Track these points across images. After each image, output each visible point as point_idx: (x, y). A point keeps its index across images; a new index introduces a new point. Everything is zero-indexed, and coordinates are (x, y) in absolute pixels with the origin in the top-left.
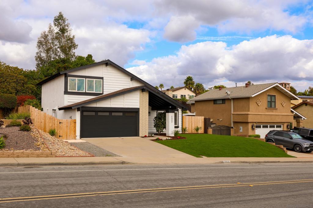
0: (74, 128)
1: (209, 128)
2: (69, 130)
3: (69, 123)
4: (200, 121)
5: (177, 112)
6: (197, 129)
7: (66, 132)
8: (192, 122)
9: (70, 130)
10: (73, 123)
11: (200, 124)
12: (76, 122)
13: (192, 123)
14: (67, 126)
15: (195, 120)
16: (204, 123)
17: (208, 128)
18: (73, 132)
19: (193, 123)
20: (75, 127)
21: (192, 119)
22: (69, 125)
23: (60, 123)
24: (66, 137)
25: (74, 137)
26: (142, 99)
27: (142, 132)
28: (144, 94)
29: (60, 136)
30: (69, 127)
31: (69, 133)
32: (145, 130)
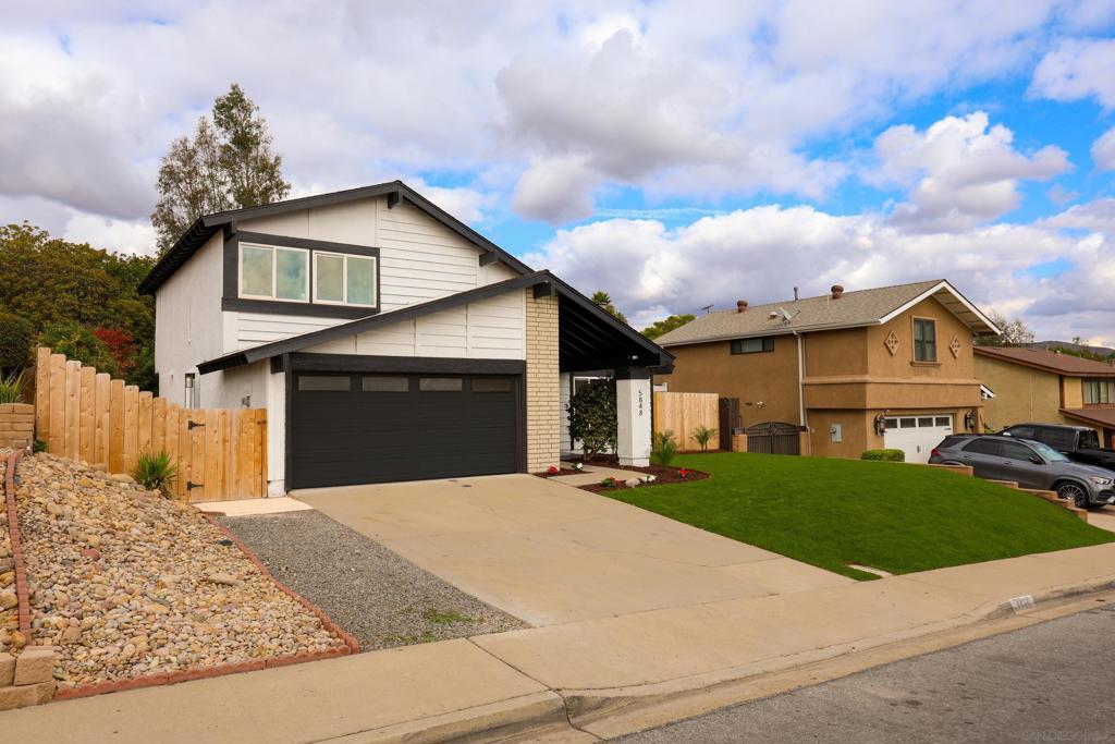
0: (259, 448)
2: (234, 457)
3: (234, 428)
7: (220, 469)
9: (238, 453)
12: (265, 422)
14: (225, 441)
15: (691, 406)
16: (718, 414)
18: (251, 467)
20: (263, 443)
22: (235, 434)
23: (192, 425)
24: (220, 488)
25: (255, 486)
26: (536, 324)
27: (537, 456)
28: (541, 306)
29: (190, 486)
30: (234, 443)
31: (235, 471)
32: (549, 446)
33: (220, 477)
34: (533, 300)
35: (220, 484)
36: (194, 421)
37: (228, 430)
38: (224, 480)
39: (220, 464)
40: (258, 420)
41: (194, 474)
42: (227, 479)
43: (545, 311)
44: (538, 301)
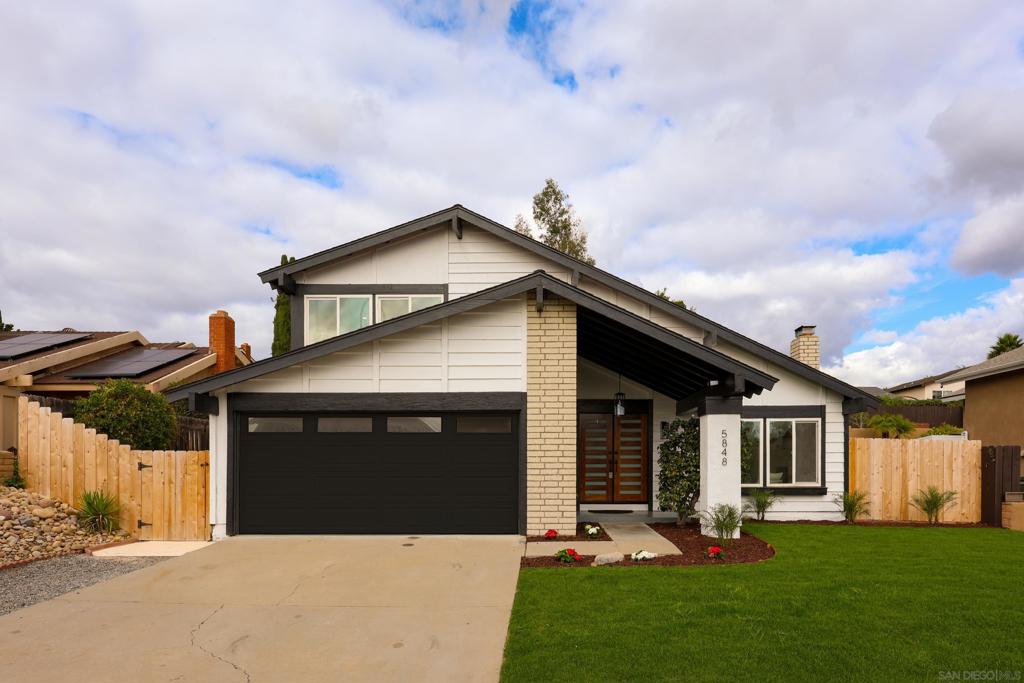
0: (202, 491)
1: (1007, 498)
2: (179, 499)
3: (179, 471)
4: (958, 464)
5: (820, 420)
6: (933, 503)
7: (167, 509)
8: (904, 466)
9: (183, 496)
10: (196, 467)
11: (957, 477)
12: (207, 464)
13: (905, 474)
14: (170, 482)
15: (922, 459)
16: (980, 471)
17: (1003, 499)
18: (194, 508)
19: (910, 471)
20: (205, 485)
21: (904, 452)
22: (180, 476)
23: (141, 466)
24: (166, 528)
25: (199, 528)
26: (541, 345)
27: (542, 514)
28: (548, 321)
29: (141, 524)
30: (179, 483)
31: (179, 510)
32: (560, 502)
33: (166, 517)
34: (536, 314)
35: (166, 524)
36: (144, 463)
37: (173, 472)
38: (170, 521)
39: (167, 504)
40: (200, 463)
41: (144, 514)
42: (173, 522)
43: (556, 326)
44: (543, 314)
